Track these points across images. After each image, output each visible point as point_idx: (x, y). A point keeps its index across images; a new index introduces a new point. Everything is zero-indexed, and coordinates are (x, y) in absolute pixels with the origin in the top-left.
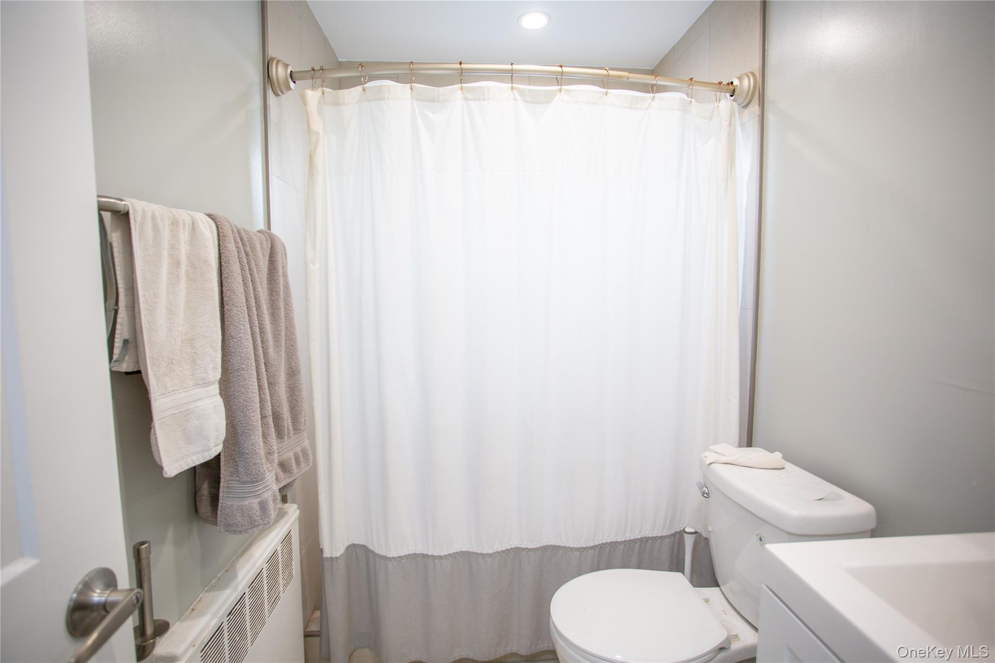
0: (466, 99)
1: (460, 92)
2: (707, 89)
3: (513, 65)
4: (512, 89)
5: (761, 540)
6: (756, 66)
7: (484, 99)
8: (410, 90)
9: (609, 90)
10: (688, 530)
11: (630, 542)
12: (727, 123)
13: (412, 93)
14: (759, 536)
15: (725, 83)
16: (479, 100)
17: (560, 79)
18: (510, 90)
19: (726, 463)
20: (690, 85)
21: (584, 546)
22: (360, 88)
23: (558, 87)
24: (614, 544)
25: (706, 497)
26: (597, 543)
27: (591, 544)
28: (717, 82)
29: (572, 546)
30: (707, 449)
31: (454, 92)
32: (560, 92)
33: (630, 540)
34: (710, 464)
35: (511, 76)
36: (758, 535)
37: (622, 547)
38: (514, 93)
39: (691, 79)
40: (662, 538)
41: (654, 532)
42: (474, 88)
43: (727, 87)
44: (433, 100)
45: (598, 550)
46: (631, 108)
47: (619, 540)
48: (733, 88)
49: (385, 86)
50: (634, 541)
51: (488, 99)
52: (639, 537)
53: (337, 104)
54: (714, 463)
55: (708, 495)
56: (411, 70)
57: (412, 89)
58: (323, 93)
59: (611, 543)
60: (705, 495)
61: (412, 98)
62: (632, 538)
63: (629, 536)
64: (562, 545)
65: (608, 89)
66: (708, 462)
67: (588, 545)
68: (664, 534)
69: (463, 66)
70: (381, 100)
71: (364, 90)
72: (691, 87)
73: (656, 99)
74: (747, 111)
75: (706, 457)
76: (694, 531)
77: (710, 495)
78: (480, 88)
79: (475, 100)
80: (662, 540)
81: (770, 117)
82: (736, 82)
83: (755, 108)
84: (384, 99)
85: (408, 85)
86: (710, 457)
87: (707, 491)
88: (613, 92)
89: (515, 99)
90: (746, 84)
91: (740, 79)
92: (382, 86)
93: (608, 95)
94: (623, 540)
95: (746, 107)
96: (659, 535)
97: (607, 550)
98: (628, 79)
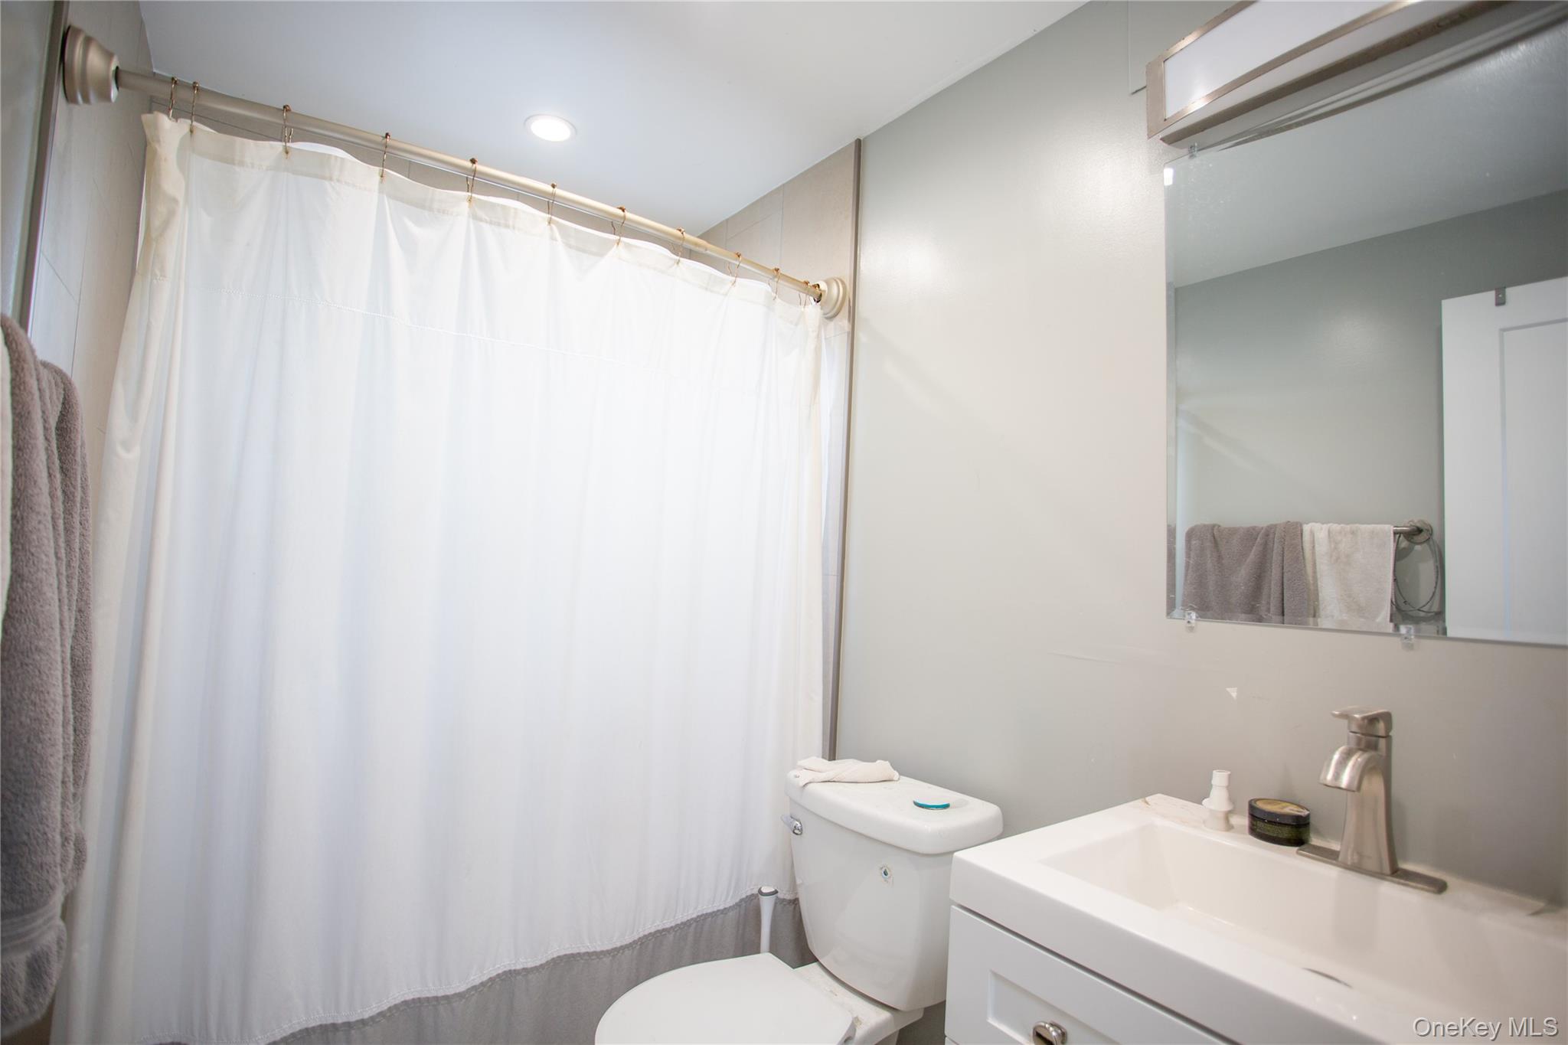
0: (475, 217)
1: (467, 204)
2: (791, 285)
3: (556, 189)
4: (549, 223)
5: (886, 873)
6: (847, 274)
7: (507, 226)
8: (378, 178)
9: (682, 259)
10: (765, 890)
11: (682, 927)
12: (815, 334)
13: (381, 182)
14: (884, 870)
15: (811, 284)
16: (499, 224)
17: (617, 227)
18: (547, 223)
19: (826, 782)
20: (775, 277)
21: (618, 945)
22: (279, 146)
23: (616, 238)
24: (659, 935)
25: (797, 834)
26: (636, 938)
27: (628, 940)
28: (803, 281)
29: (598, 949)
30: (794, 767)
31: (457, 200)
32: (618, 244)
33: (682, 923)
34: (806, 784)
35: (549, 204)
36: (882, 868)
37: (671, 937)
38: (551, 229)
39: (777, 270)
40: (724, 911)
41: (715, 904)
42: (493, 205)
43: (813, 289)
44: (421, 205)
45: (638, 947)
46: (706, 289)
47: (668, 926)
48: (819, 292)
49: (336, 157)
50: (686, 924)
51: (514, 228)
52: (694, 916)
53: (228, 159)
54: (810, 783)
55: (801, 830)
56: (386, 147)
57: (382, 176)
58: (191, 131)
59: (656, 932)
60: (796, 831)
61: (381, 191)
62: (685, 919)
63: (682, 917)
64: (583, 950)
65: (681, 257)
66: (802, 784)
67: (625, 943)
68: (727, 906)
69: (479, 167)
70: (323, 178)
71: (287, 153)
72: (776, 279)
73: (737, 283)
74: (832, 324)
75: (796, 777)
76: (773, 890)
77: (803, 831)
78: (504, 207)
79: (491, 223)
80: (726, 914)
81: (862, 337)
82: (823, 286)
83: (843, 322)
84: (331, 179)
85: (377, 170)
86: (804, 777)
87: (799, 825)
88: (686, 262)
89: (553, 238)
90: (835, 292)
91: (828, 282)
92: (330, 156)
93: (680, 264)
94: (673, 924)
95: (831, 318)
96: (721, 908)
97: (651, 946)
98: (706, 250)
